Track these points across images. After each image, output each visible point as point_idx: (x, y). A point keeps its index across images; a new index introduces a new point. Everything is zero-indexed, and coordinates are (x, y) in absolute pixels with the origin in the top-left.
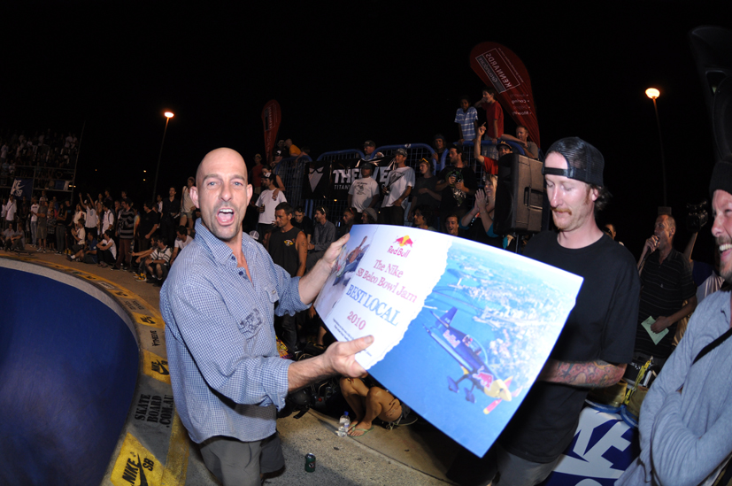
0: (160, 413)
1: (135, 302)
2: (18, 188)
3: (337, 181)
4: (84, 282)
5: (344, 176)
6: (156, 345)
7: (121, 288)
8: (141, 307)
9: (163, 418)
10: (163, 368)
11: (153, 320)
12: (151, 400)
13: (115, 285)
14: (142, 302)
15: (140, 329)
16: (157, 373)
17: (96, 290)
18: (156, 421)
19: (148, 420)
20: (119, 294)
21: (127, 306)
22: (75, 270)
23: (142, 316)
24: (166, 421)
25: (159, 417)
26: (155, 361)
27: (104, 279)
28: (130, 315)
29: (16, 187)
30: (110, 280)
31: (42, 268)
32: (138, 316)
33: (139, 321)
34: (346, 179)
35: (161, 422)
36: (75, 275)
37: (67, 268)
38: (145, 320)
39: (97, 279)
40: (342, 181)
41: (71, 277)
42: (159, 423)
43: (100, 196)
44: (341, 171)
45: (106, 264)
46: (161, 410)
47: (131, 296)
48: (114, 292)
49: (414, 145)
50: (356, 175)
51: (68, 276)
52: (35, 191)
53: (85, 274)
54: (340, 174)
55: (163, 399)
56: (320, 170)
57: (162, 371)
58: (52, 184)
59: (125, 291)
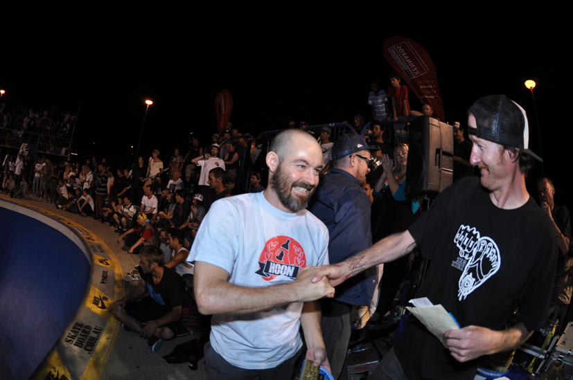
0: (87, 340)
1: (99, 246)
2: (25, 149)
4: (64, 227)
6: (103, 283)
7: (92, 234)
8: (102, 251)
9: (88, 345)
10: (102, 303)
11: (109, 262)
12: (83, 328)
13: (88, 231)
14: (105, 246)
15: (95, 268)
16: (95, 306)
17: (72, 234)
18: (81, 347)
19: (75, 345)
20: (88, 239)
21: (91, 249)
22: (60, 216)
23: (101, 258)
24: (89, 348)
25: (85, 344)
26: (98, 296)
27: (80, 226)
28: (91, 256)
29: (23, 148)
30: (85, 227)
31: (35, 212)
32: (97, 258)
33: (97, 262)
35: (85, 349)
36: (59, 220)
37: (53, 214)
38: (101, 261)
39: (75, 225)
41: (55, 222)
42: (82, 349)
43: (88, 162)
45: (85, 215)
46: (88, 338)
47: (97, 240)
48: (84, 237)
51: (53, 221)
52: (38, 153)
53: (67, 220)
55: (93, 329)
57: (100, 305)
58: (52, 149)
59: (94, 236)
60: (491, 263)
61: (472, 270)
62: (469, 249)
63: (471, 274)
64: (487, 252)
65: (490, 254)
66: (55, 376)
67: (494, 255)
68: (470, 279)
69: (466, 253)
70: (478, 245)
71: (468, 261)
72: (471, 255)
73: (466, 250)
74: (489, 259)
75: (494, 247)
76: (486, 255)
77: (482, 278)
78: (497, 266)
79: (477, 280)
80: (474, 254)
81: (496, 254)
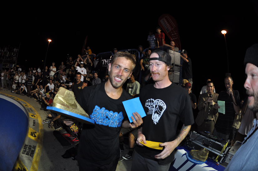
0: (30, 152)
1: (31, 109)
3: (103, 64)
4: (15, 101)
5: (106, 62)
6: (34, 125)
7: (27, 103)
8: (32, 111)
9: (31, 154)
10: (35, 135)
11: (35, 116)
12: (28, 147)
13: (25, 102)
14: (33, 109)
15: (30, 119)
16: (32, 136)
17: (19, 104)
19: (26, 154)
20: (26, 106)
21: (28, 111)
22: (13, 96)
23: (32, 114)
24: (32, 155)
26: (32, 132)
27: (22, 100)
28: (28, 114)
30: (24, 100)
31: (3, 96)
32: (30, 114)
33: (30, 116)
34: (106, 63)
35: (30, 156)
37: (11, 96)
38: (32, 116)
39: (20, 100)
40: (105, 64)
41: (12, 99)
44: (105, 60)
45: (24, 95)
46: (31, 151)
47: (30, 106)
48: (24, 105)
49: (131, 49)
50: (110, 62)
53: (16, 98)
54: (105, 61)
55: (32, 147)
56: (98, 60)
57: (34, 136)
58: (8, 65)
60: (162, 107)
61: (156, 112)
62: (152, 106)
63: (156, 113)
64: (159, 104)
65: (161, 104)
66: (21, 169)
67: (162, 104)
68: (156, 115)
69: (151, 108)
70: (155, 103)
71: (153, 110)
72: (153, 107)
73: (151, 107)
74: (161, 106)
75: (161, 101)
76: (159, 105)
77: (161, 113)
78: (165, 107)
79: (159, 114)
80: (154, 107)
81: (163, 103)
